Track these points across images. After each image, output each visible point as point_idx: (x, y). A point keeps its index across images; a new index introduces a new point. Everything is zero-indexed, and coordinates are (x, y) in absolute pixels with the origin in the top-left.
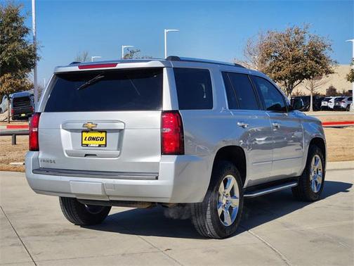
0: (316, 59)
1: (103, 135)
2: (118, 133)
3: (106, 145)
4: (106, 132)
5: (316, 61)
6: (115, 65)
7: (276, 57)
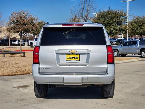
1: (78, 56)
2: (86, 55)
3: (79, 60)
4: (80, 55)
6: (83, 25)
7: (15, 23)
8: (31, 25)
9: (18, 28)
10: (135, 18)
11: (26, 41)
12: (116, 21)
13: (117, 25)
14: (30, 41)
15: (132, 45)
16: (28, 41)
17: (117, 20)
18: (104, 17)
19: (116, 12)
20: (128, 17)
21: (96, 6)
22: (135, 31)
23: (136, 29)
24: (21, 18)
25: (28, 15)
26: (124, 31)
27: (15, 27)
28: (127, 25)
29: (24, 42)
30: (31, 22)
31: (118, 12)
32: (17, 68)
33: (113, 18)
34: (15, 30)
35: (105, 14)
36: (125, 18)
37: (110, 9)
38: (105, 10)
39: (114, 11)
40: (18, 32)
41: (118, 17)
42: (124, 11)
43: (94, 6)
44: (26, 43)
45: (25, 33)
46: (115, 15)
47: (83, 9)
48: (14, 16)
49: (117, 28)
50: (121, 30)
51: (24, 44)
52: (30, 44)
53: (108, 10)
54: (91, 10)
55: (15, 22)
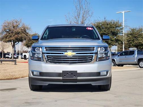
7: (8, 32)
8: (24, 34)
9: (11, 36)
10: (130, 30)
11: (20, 54)
12: (111, 31)
13: (113, 35)
14: (24, 54)
15: (129, 55)
16: (21, 54)
17: (113, 31)
18: (99, 28)
19: (111, 22)
20: (124, 28)
21: (92, 13)
22: (131, 43)
23: (132, 41)
24: (14, 27)
25: (21, 24)
26: (120, 42)
27: (7, 36)
28: (123, 35)
29: (18, 55)
30: (24, 31)
31: (114, 23)
32: (5, 73)
33: (109, 29)
34: (7, 39)
35: (101, 25)
36: (121, 29)
37: (106, 20)
38: (100, 21)
39: (109, 22)
40: (10, 41)
41: (113, 27)
42: (119, 22)
43: (90, 13)
44: (20, 56)
45: (17, 43)
46: (111, 26)
47: (79, 15)
48: (7, 24)
49: (113, 39)
50: (117, 41)
51: (18, 57)
52: (23, 57)
53: (104, 20)
54: (87, 17)
55: (8, 30)
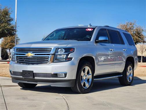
0: (138, 36)
5: (139, 37)
